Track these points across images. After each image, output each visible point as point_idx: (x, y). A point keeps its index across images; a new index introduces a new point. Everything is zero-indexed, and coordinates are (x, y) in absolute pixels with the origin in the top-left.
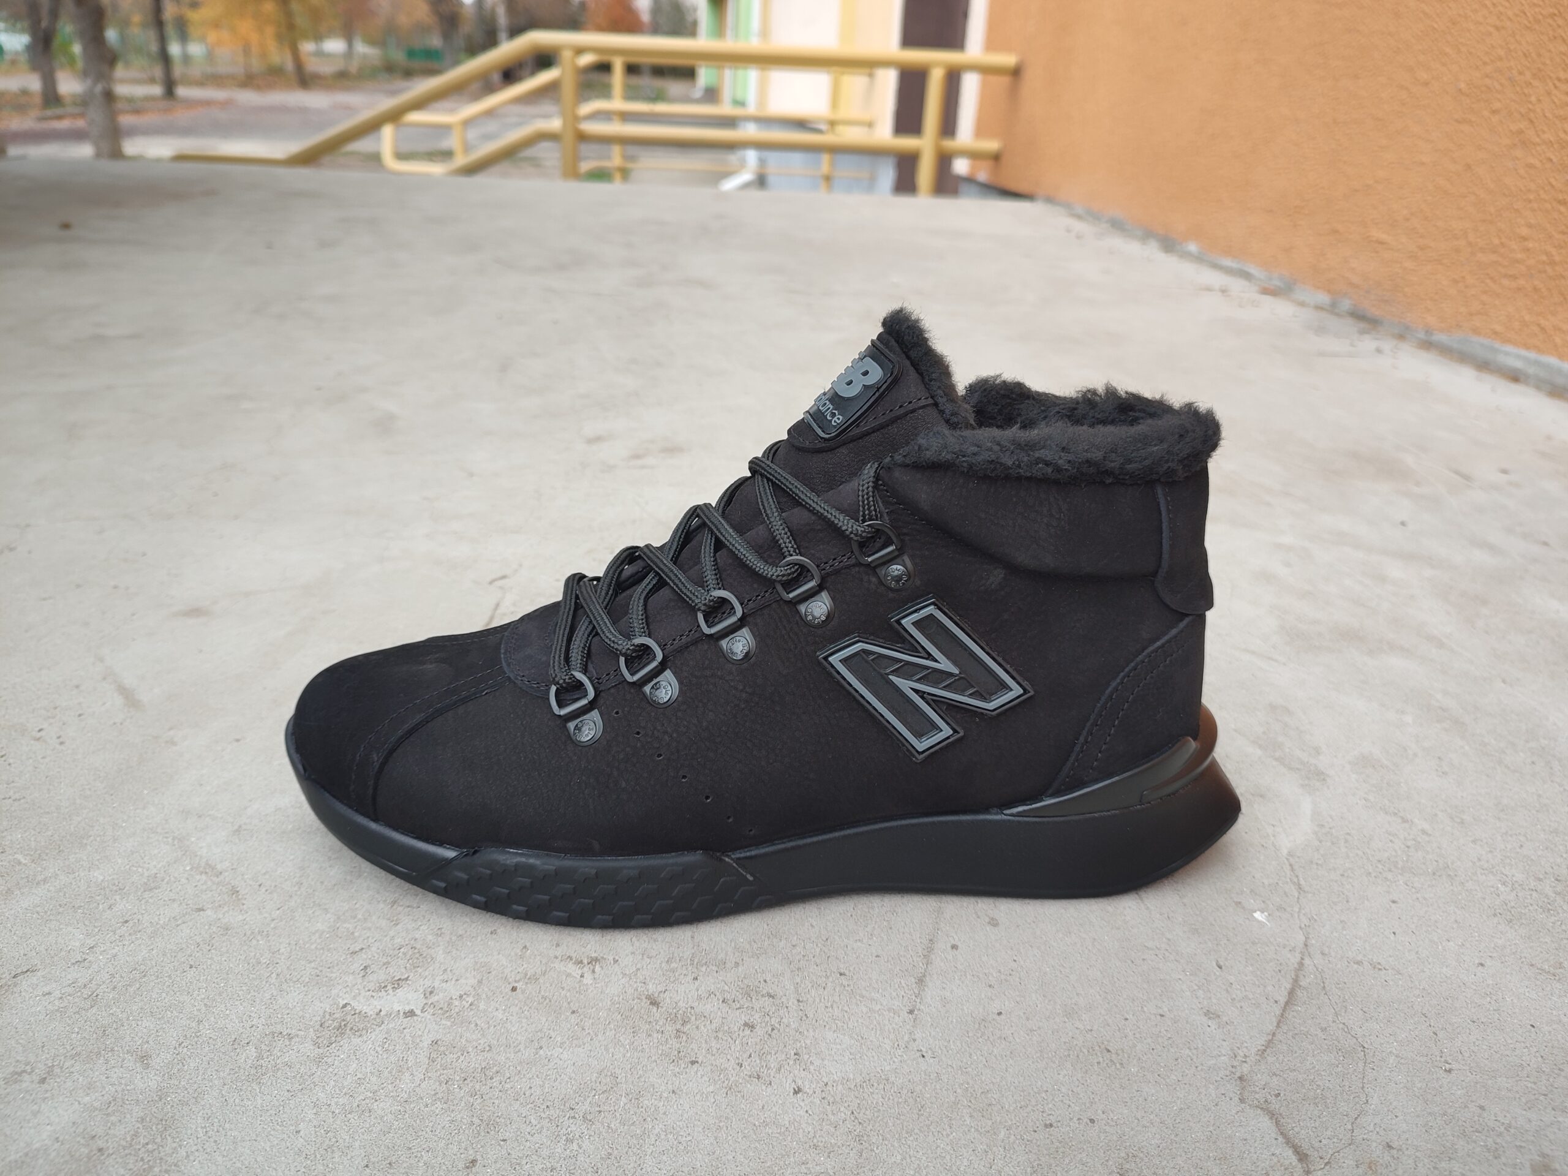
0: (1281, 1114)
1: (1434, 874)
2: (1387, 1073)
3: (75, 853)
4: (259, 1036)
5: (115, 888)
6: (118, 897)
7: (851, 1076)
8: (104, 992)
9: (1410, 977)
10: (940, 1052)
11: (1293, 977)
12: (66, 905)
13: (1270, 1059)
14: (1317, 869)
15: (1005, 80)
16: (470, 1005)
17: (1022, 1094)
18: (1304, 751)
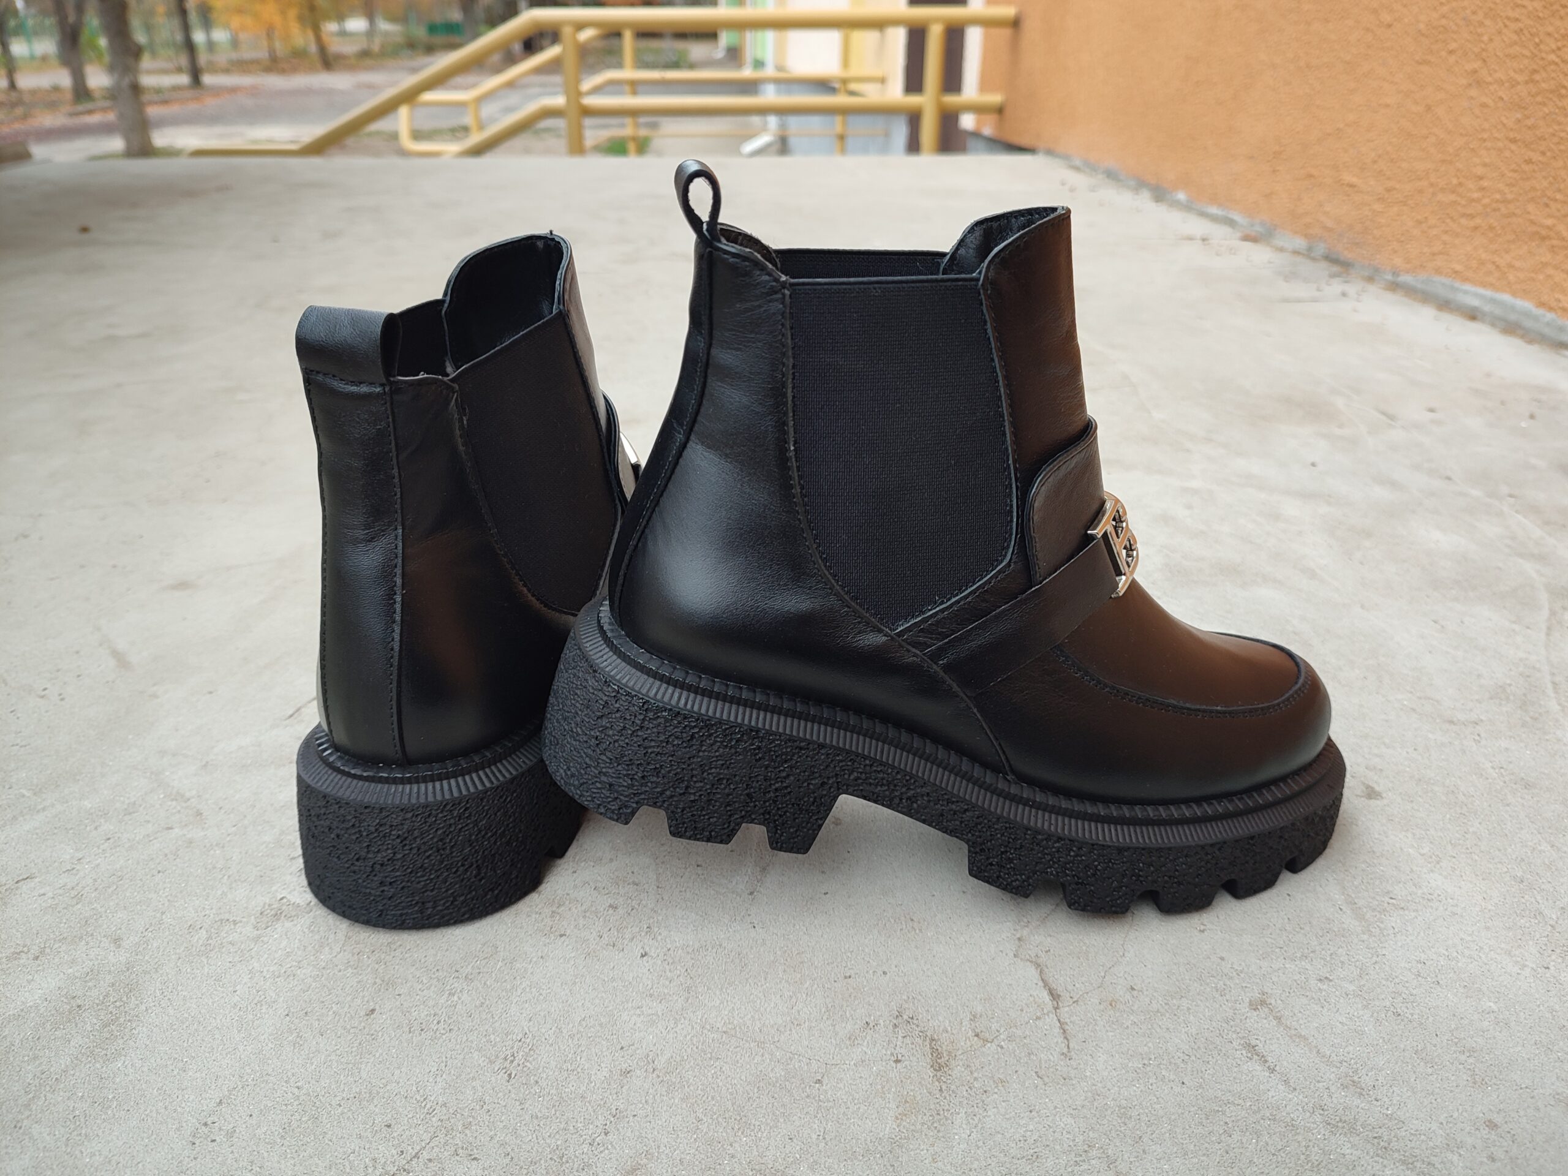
0: (1046, 966)
3: (70, 787)
4: (210, 923)
5: (101, 813)
6: (103, 820)
8: (88, 892)
12: (60, 827)
15: (1006, 32)
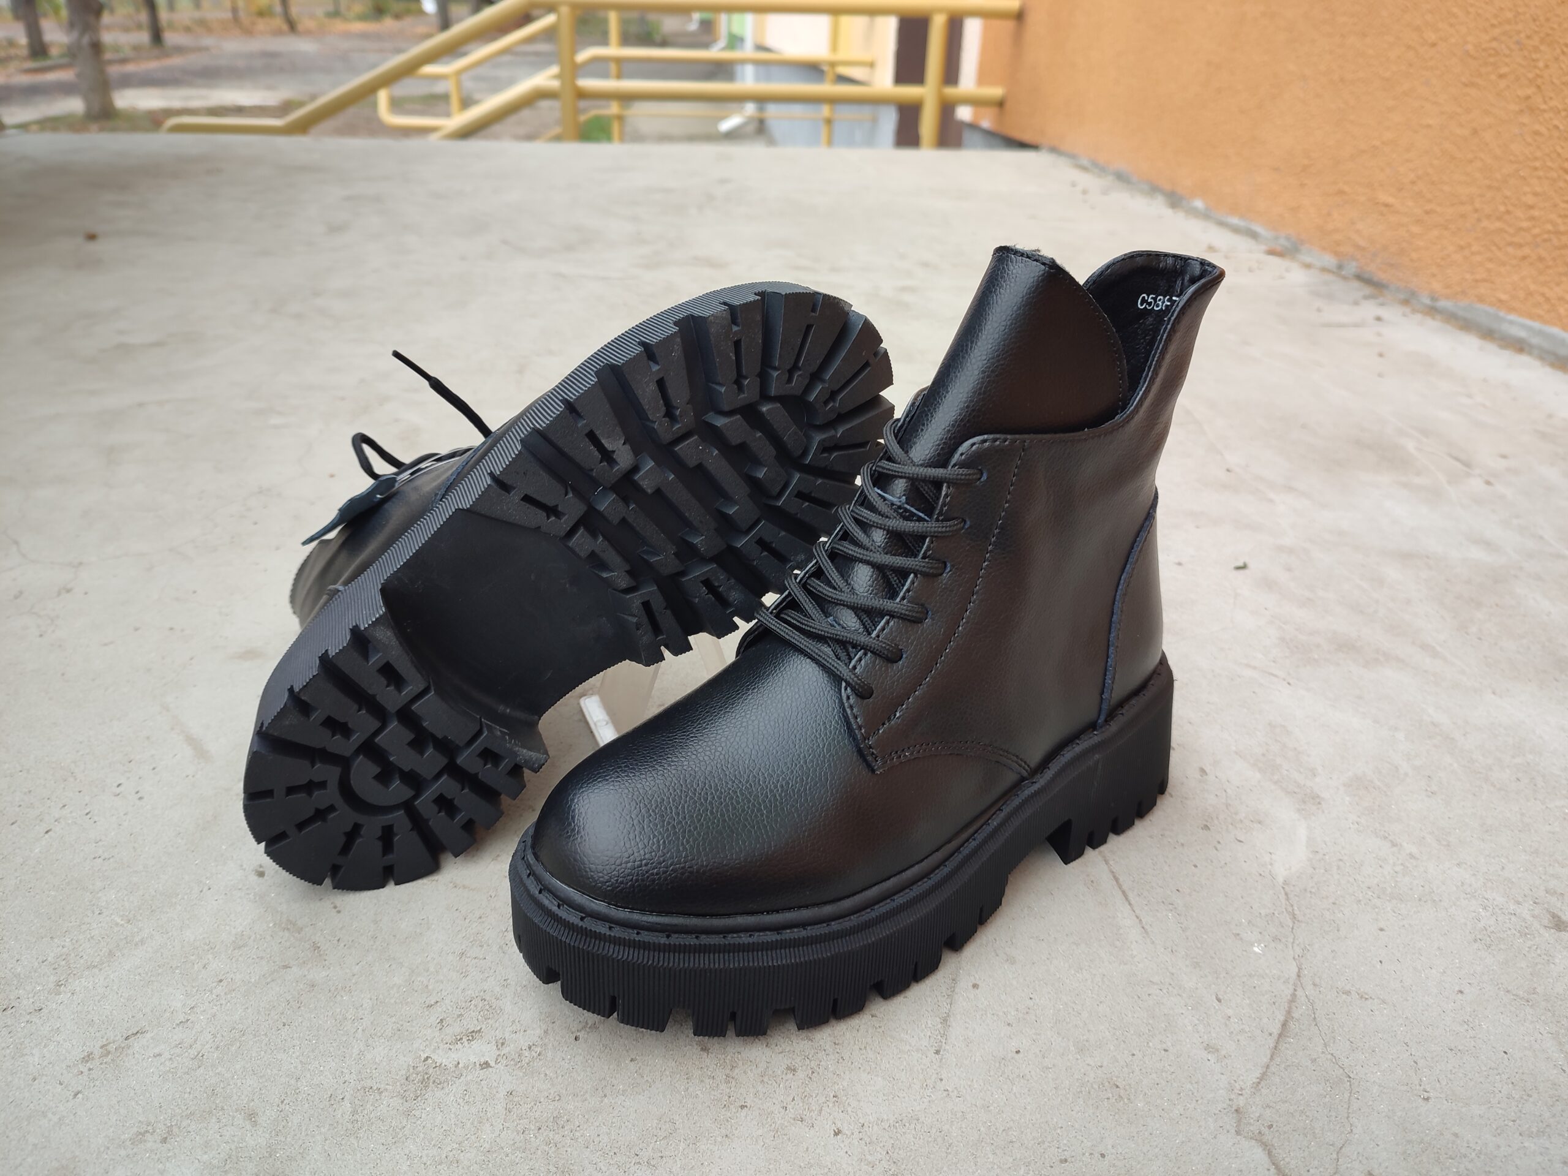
0: (1273, 1145)
1: (1420, 900)
2: (1371, 1103)
3: (167, 913)
4: (352, 1092)
5: (206, 948)
6: (210, 956)
7: (885, 1117)
8: (209, 1052)
9: (1395, 1006)
10: (964, 1091)
11: (1287, 1009)
12: (164, 965)
13: (1264, 1091)
14: (1311, 897)
16: (539, 1055)
17: (1039, 1131)
18: (1301, 773)
